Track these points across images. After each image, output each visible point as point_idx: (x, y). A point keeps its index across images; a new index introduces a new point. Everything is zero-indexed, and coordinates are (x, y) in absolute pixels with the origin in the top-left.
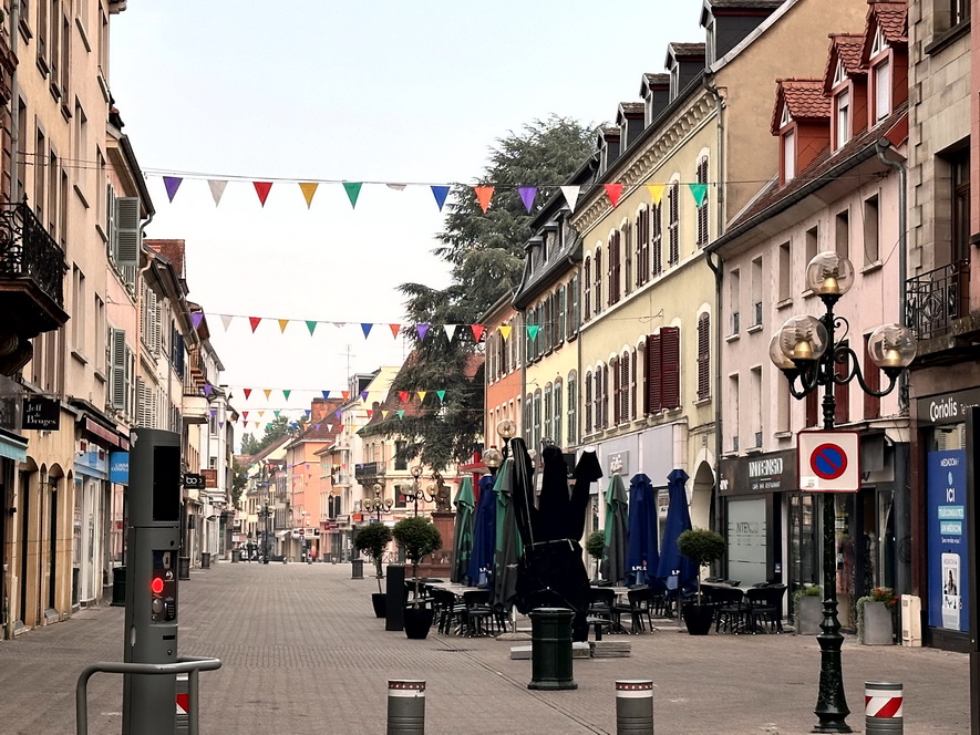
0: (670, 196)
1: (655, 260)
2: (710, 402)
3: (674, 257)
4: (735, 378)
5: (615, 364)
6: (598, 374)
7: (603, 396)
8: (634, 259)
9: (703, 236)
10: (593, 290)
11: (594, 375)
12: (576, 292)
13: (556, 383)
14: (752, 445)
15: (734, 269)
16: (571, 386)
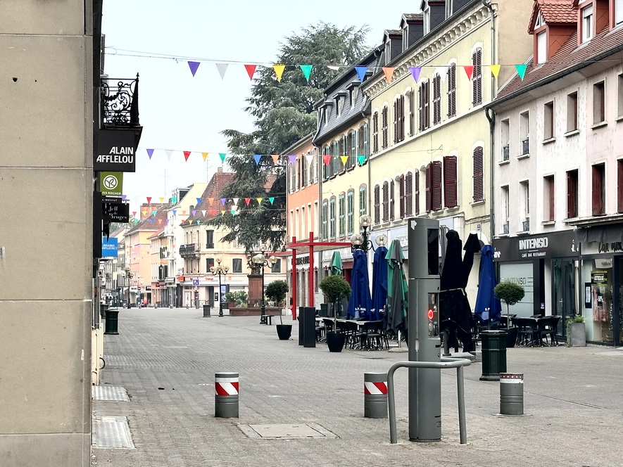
0: (449, 73)
1: (435, 114)
2: (484, 203)
3: (452, 111)
4: (506, 188)
5: (401, 180)
6: (385, 187)
7: (390, 200)
8: (417, 114)
9: (477, 98)
10: (380, 134)
11: (381, 187)
12: (366, 135)
13: (348, 192)
14: (520, 230)
15: (504, 119)
16: (362, 194)
